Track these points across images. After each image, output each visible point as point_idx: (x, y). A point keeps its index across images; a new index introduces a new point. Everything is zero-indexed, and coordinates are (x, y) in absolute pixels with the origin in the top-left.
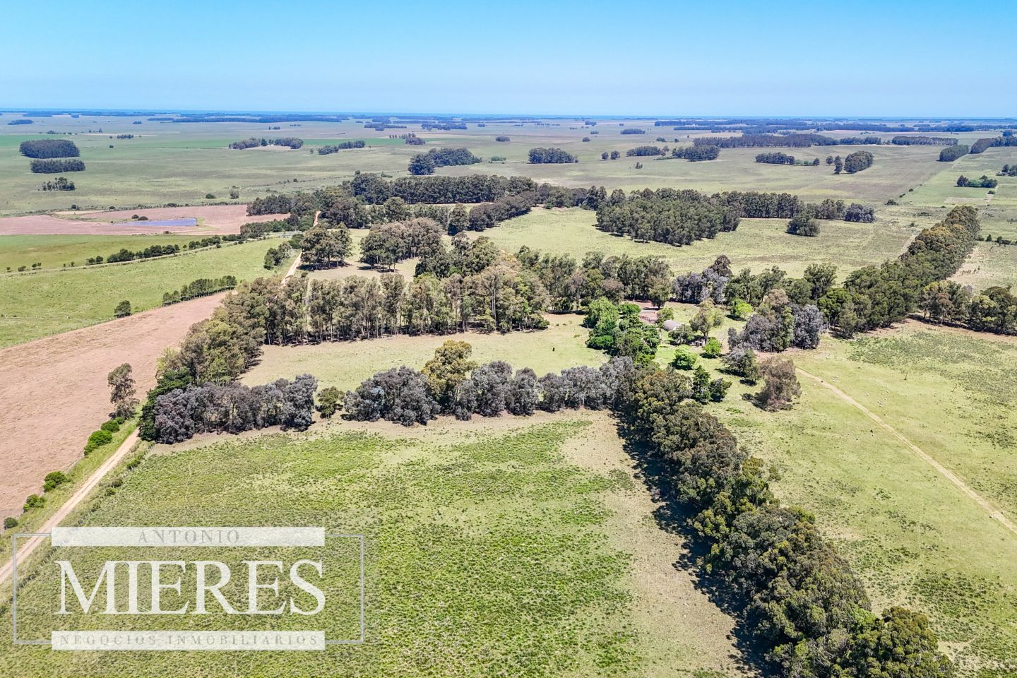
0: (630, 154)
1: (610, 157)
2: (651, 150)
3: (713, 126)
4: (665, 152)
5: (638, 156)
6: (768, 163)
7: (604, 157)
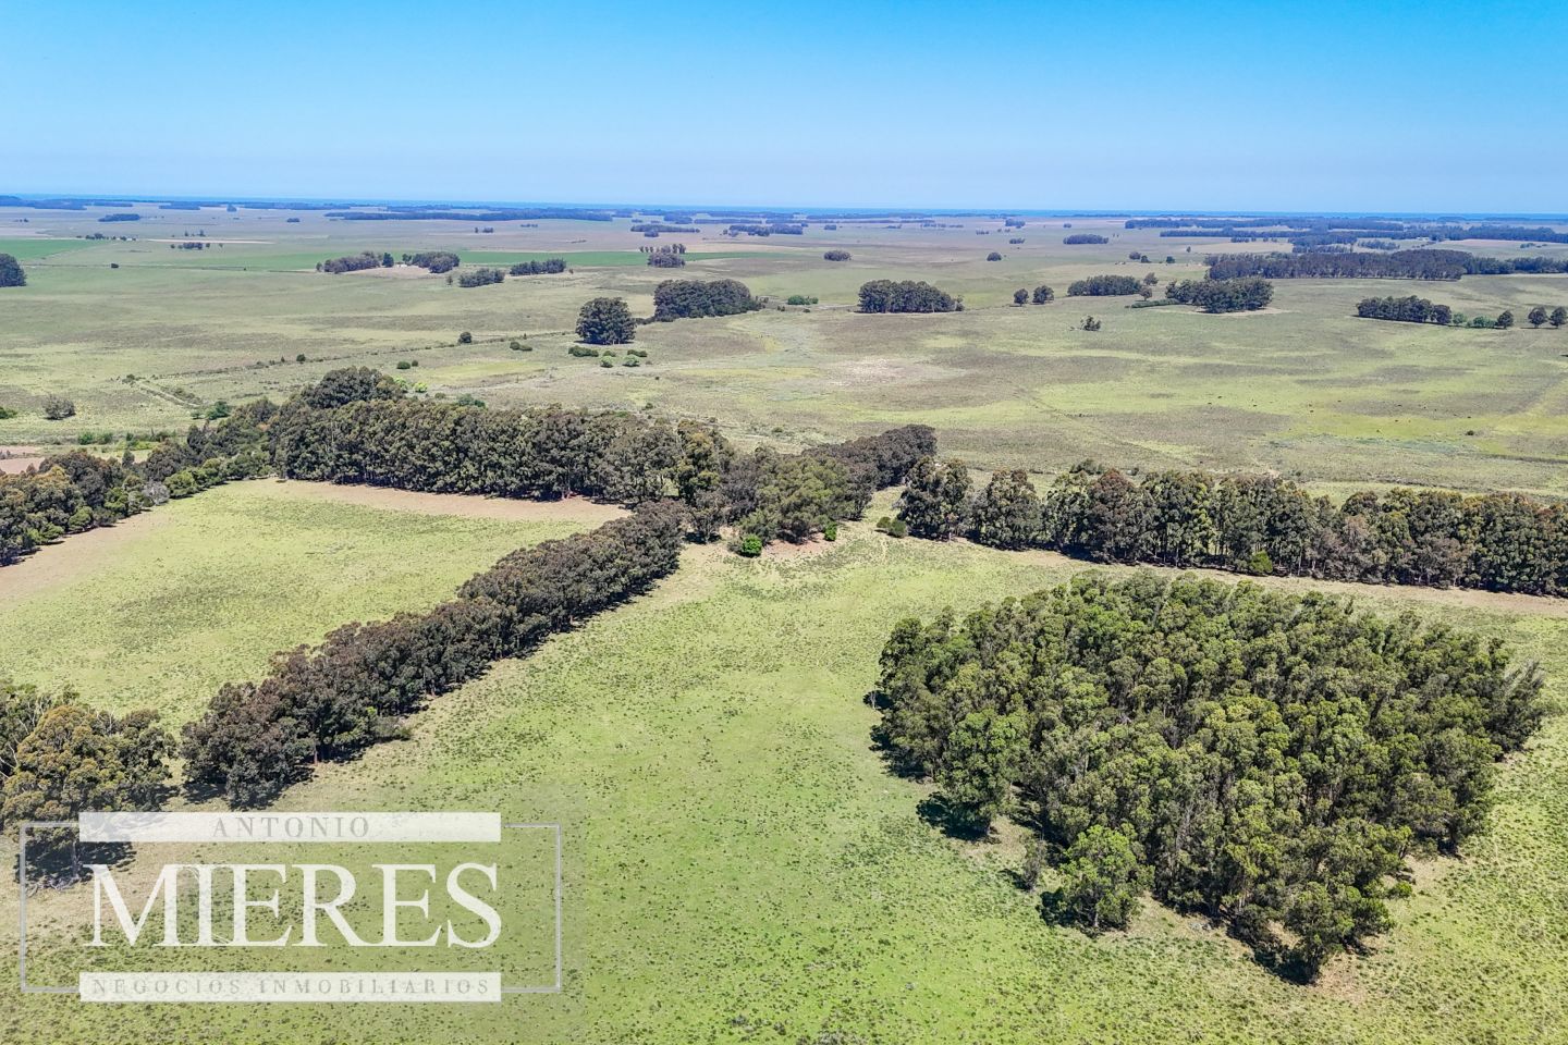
0: (1076, 290)
1: (1031, 298)
2: (1120, 284)
3: (1232, 230)
4: (1151, 287)
5: (1092, 294)
6: (1385, 318)
7: (1020, 299)
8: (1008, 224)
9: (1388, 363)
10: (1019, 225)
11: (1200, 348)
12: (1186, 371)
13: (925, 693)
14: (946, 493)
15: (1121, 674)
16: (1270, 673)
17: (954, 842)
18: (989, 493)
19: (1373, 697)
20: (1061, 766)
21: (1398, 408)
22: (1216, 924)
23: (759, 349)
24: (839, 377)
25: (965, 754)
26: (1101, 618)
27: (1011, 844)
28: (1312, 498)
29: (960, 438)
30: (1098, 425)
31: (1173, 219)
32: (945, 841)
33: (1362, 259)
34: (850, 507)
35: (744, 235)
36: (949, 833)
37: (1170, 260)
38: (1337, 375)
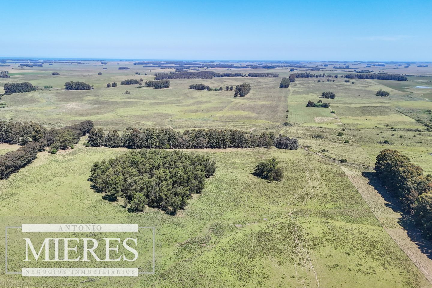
0: (123, 83)
1: (111, 85)
2: (134, 82)
3: (160, 65)
4: (141, 82)
5: (127, 84)
6: (196, 89)
7: (109, 86)
8: (102, 63)
9: (196, 100)
10: (105, 64)
11: (154, 98)
12: (151, 104)
13: (101, 176)
14: (99, 136)
15: (140, 168)
16: (167, 165)
17: (110, 202)
18: (109, 136)
19: (185, 167)
20: (130, 185)
21: (197, 111)
22: (159, 209)
23: (39, 102)
24: (63, 108)
25: (111, 185)
26: (135, 158)
27: (121, 201)
28: (176, 132)
29: (99, 123)
30: (132, 118)
31: (146, 62)
32: (108, 202)
33: (191, 74)
34: (76, 141)
36: (109, 201)
37: (146, 74)
38: (185, 104)
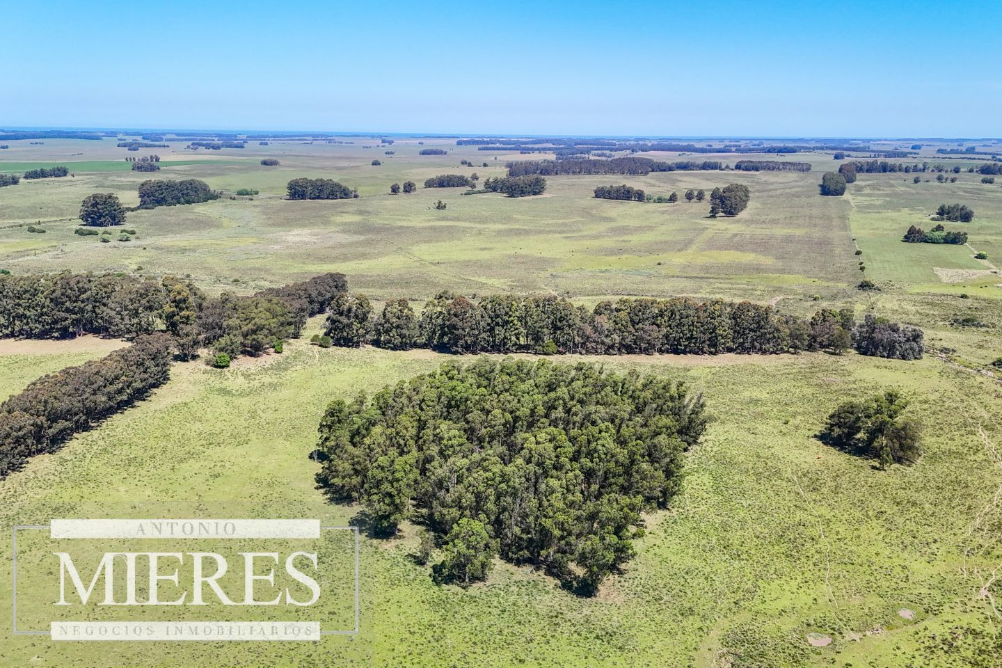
0: (430, 184)
1: (402, 189)
2: (456, 180)
3: (519, 146)
4: (475, 181)
5: (440, 187)
6: (610, 198)
7: (395, 190)
8: (383, 142)
9: (613, 225)
10: (391, 142)
11: (508, 219)
12: (499, 233)
13: (350, 448)
14: (356, 316)
15: (473, 422)
16: (559, 413)
17: (375, 542)
18: (384, 315)
19: (617, 421)
20: (440, 484)
21: (620, 251)
22: (538, 569)
23: (218, 226)
24: (276, 242)
25: (378, 484)
26: (458, 388)
27: (411, 537)
28: (575, 306)
29: (362, 281)
30: (450, 269)
31: (485, 139)
32: (369, 542)
33: (595, 163)
34: (291, 329)
35: (202, 149)
36: (370, 536)
37: (485, 165)
38: (585, 233)
